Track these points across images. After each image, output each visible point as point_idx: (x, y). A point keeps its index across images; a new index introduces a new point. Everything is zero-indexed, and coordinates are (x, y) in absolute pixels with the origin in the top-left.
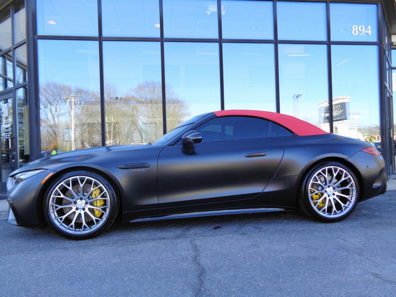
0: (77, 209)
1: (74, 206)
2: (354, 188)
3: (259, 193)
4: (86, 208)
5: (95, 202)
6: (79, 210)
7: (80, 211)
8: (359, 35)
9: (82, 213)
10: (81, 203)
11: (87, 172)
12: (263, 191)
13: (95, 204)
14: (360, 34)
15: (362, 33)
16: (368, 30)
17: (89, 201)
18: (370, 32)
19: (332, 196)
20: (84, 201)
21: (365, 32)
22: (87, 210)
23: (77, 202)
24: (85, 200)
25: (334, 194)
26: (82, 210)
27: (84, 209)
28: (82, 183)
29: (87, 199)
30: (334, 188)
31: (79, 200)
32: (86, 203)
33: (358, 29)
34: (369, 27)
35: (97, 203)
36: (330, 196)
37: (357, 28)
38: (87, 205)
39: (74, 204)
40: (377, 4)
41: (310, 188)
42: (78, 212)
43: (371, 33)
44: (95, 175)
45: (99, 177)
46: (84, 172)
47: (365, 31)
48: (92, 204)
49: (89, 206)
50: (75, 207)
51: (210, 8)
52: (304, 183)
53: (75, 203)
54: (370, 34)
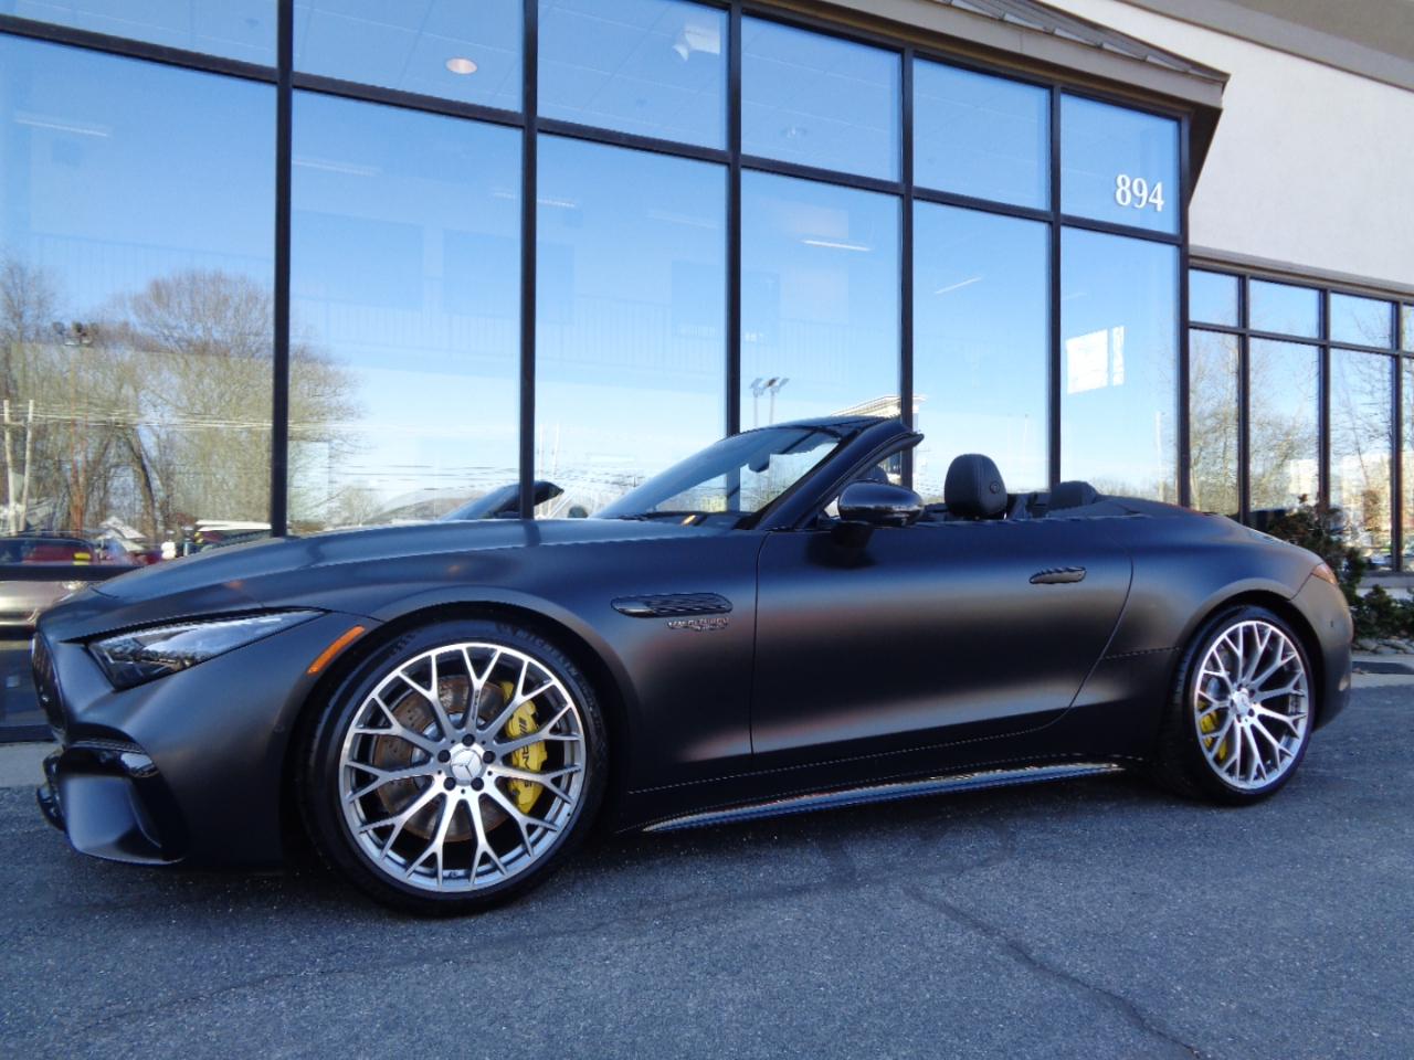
0: (451, 783)
1: (440, 772)
2: (1304, 691)
3: (1062, 711)
4: (485, 778)
5: (520, 755)
6: (458, 788)
7: (463, 791)
8: (1134, 207)
9: (473, 798)
10: (466, 758)
11: (502, 626)
12: (1073, 705)
13: (522, 763)
14: (1137, 206)
15: (1140, 203)
16: (1155, 197)
17: (501, 749)
18: (1159, 202)
19: (1248, 717)
20: (479, 749)
21: (1147, 201)
22: (490, 788)
23: (452, 751)
24: (483, 743)
25: (1251, 713)
26: (469, 789)
27: (477, 784)
28: (479, 675)
29: (494, 742)
30: (1252, 693)
31: (460, 746)
32: (489, 758)
33: (1131, 188)
34: (1159, 186)
35: (527, 758)
36: (1243, 719)
37: (1128, 184)
38: (489, 768)
39: (438, 762)
40: (1178, 120)
41: (1197, 691)
42: (453, 798)
43: (1163, 207)
44: (532, 638)
45: (548, 648)
46: (491, 627)
47: (1149, 196)
48: (508, 760)
49: (499, 770)
50: (443, 777)
51: (688, 37)
52: (1182, 677)
53: (445, 756)
54: (1159, 209)
